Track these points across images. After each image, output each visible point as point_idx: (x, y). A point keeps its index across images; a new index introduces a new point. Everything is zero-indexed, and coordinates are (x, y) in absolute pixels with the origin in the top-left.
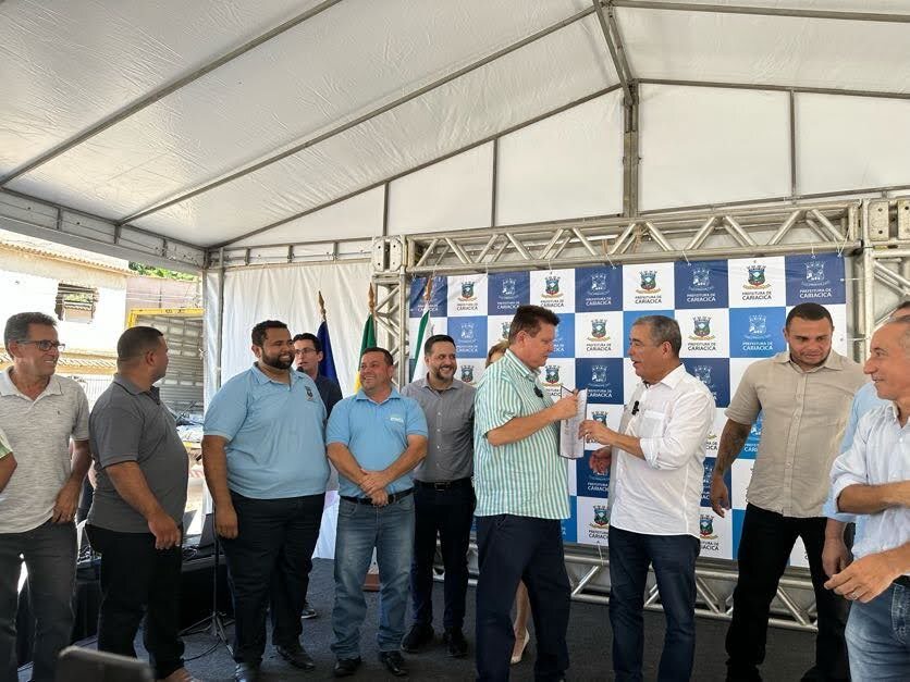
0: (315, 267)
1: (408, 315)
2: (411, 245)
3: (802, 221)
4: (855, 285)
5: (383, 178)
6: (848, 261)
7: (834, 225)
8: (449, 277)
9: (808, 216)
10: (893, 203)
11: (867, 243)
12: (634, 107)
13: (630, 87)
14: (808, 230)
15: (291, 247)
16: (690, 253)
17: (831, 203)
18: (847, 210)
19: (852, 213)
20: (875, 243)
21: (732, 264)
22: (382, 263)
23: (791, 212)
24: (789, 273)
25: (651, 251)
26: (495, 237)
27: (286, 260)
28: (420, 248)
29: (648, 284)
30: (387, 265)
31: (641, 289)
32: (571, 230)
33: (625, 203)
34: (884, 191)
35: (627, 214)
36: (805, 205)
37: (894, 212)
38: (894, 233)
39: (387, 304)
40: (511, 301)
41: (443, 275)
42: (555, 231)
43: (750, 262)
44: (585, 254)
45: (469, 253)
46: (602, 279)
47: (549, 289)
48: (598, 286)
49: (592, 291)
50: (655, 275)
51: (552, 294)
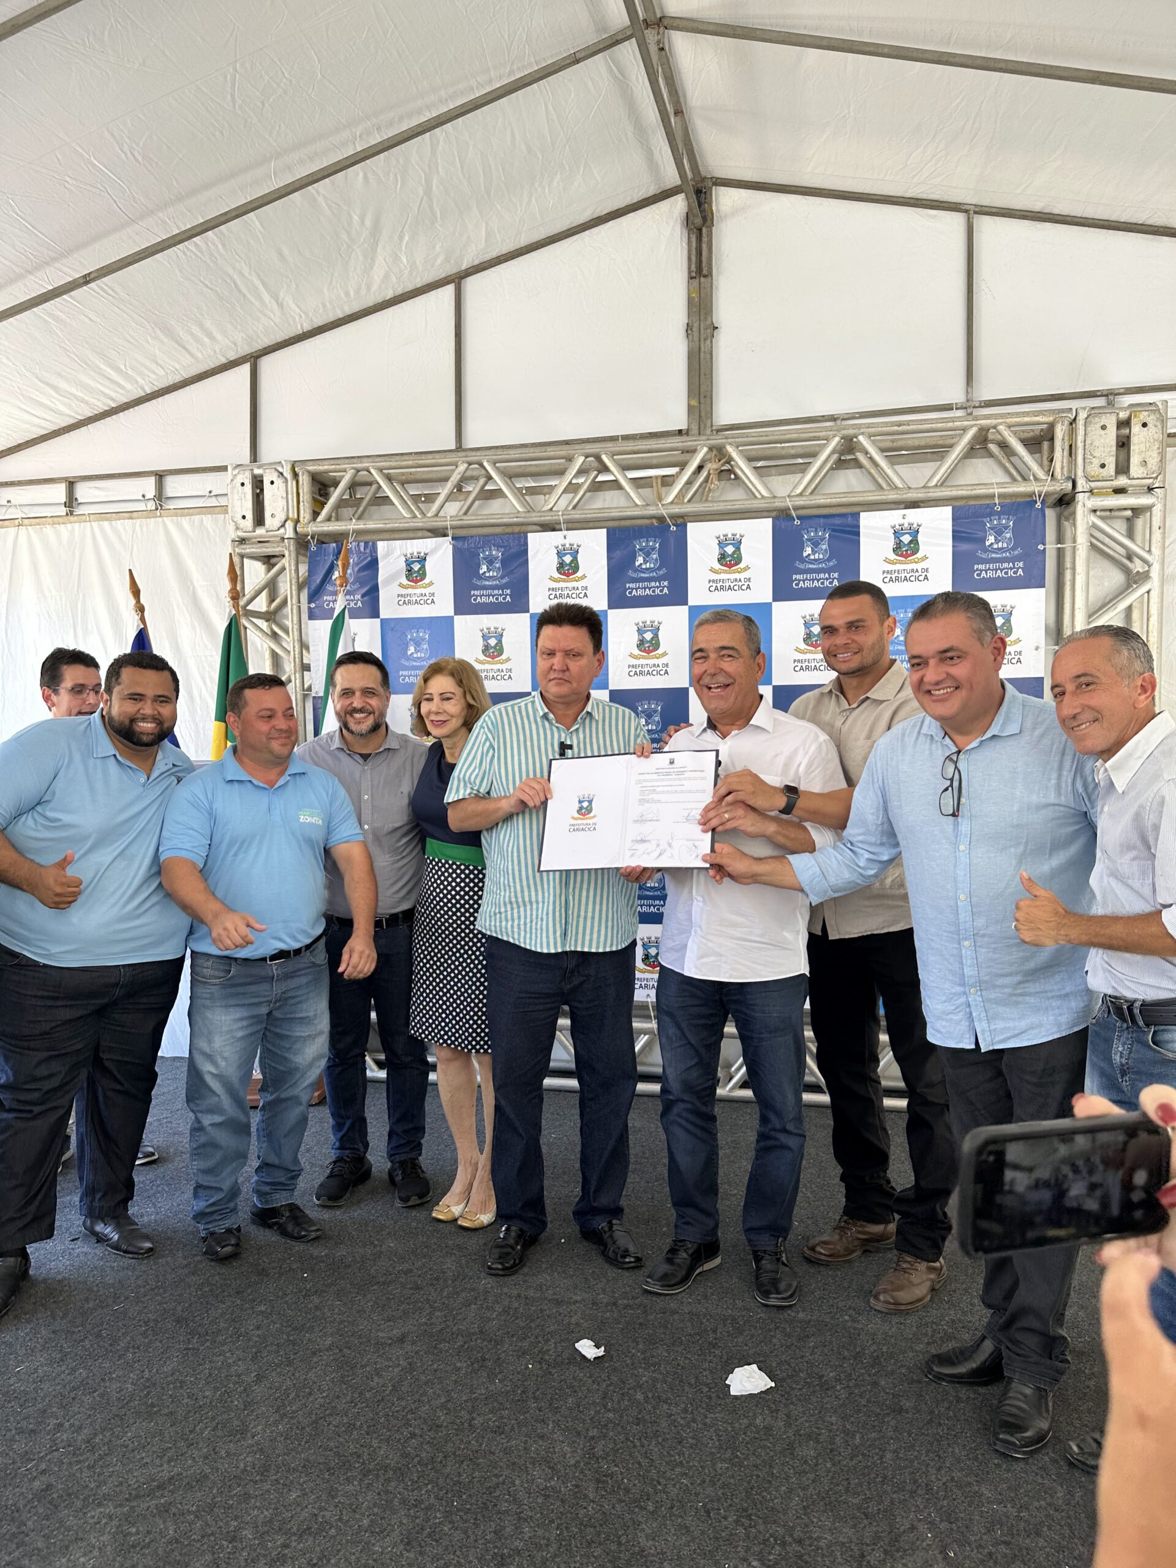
0: (119, 524)
1: (305, 616)
2: (304, 480)
3: (980, 445)
4: (1060, 554)
5: (246, 349)
6: (1050, 514)
7: (1031, 453)
8: (381, 546)
9: (990, 437)
10: (1123, 415)
11: (1081, 484)
12: (704, 230)
13: (698, 192)
14: (990, 461)
15: (71, 484)
16: (800, 502)
17: (1027, 414)
18: (1052, 426)
19: (1060, 432)
20: (1093, 485)
21: (868, 521)
22: (250, 516)
23: (965, 430)
24: (957, 536)
25: (734, 497)
26: (462, 467)
27: (63, 510)
28: (322, 486)
29: (730, 558)
30: (259, 520)
31: (717, 566)
32: (598, 458)
33: (690, 409)
34: (1110, 395)
35: (695, 430)
36: (987, 417)
37: (1126, 431)
38: (1123, 468)
39: (264, 594)
40: (493, 588)
41: (369, 540)
42: (570, 459)
43: (895, 517)
44: (623, 502)
45: (416, 498)
46: (653, 549)
47: (561, 567)
48: (645, 562)
49: (636, 570)
50: (740, 542)
51: (568, 575)
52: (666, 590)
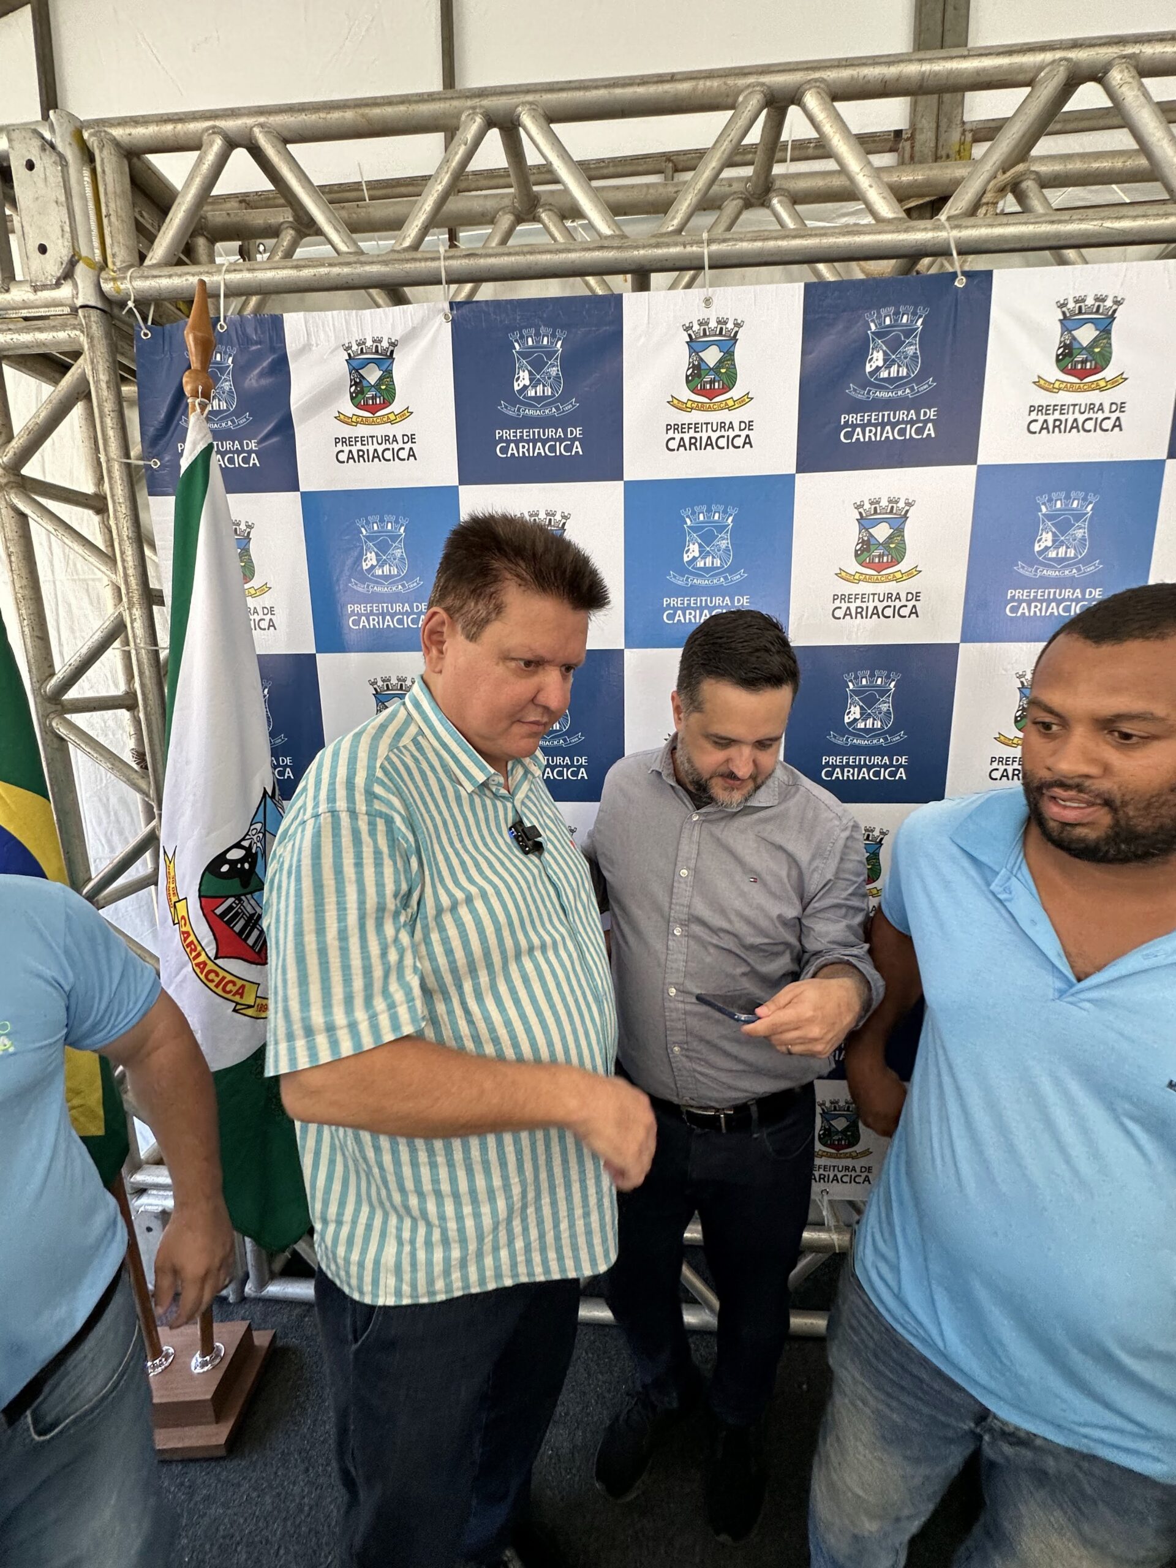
2: (106, 160)
29: (1084, 353)
31: (1053, 374)
40: (543, 423)
46: (908, 333)
47: (696, 375)
48: (888, 363)
49: (865, 384)
50: (1112, 318)
51: (711, 394)
52: (930, 430)
